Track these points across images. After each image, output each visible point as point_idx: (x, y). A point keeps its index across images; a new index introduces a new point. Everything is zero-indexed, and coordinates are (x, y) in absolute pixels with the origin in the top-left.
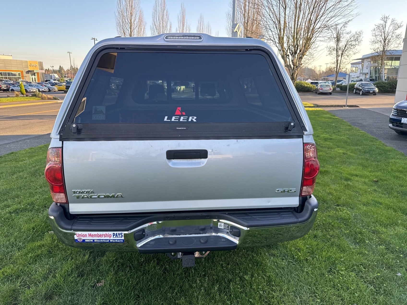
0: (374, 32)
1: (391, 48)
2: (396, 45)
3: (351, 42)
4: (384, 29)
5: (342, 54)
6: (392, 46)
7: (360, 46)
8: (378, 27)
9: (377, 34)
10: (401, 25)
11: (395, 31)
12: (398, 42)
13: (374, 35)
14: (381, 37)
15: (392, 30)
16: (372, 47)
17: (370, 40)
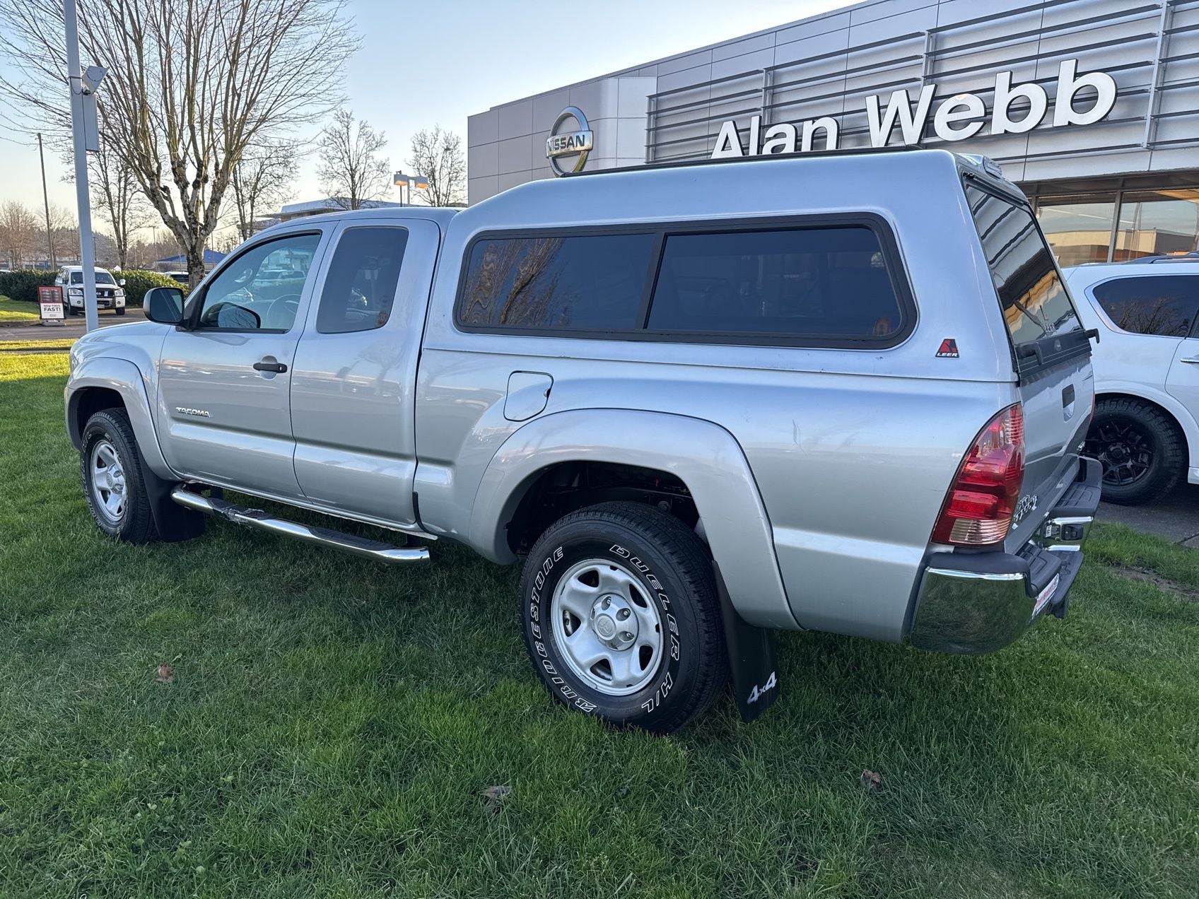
0: (324, 149)
1: (371, 195)
2: (381, 189)
3: (270, 169)
4: (347, 144)
5: (252, 199)
6: (373, 190)
7: (296, 181)
8: (330, 137)
9: (332, 153)
10: (384, 139)
11: (372, 153)
12: (385, 182)
13: (325, 156)
14: (342, 163)
15: (364, 151)
16: (324, 188)
17: (317, 169)
